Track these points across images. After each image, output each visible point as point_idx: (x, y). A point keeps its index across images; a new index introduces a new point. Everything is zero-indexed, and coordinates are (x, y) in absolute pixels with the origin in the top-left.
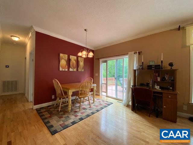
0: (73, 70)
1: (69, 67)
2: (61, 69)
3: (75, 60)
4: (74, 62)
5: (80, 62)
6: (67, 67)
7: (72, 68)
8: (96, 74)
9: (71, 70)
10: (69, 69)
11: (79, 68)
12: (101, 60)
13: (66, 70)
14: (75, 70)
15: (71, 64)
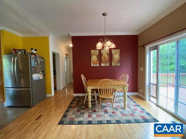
0: (105, 65)
1: (100, 62)
2: (92, 65)
3: (107, 54)
4: (107, 56)
5: (114, 55)
6: (98, 62)
7: (104, 63)
8: (141, 68)
9: (103, 65)
10: (100, 64)
11: (112, 62)
12: (147, 48)
13: (98, 65)
14: (108, 65)
15: (103, 58)
